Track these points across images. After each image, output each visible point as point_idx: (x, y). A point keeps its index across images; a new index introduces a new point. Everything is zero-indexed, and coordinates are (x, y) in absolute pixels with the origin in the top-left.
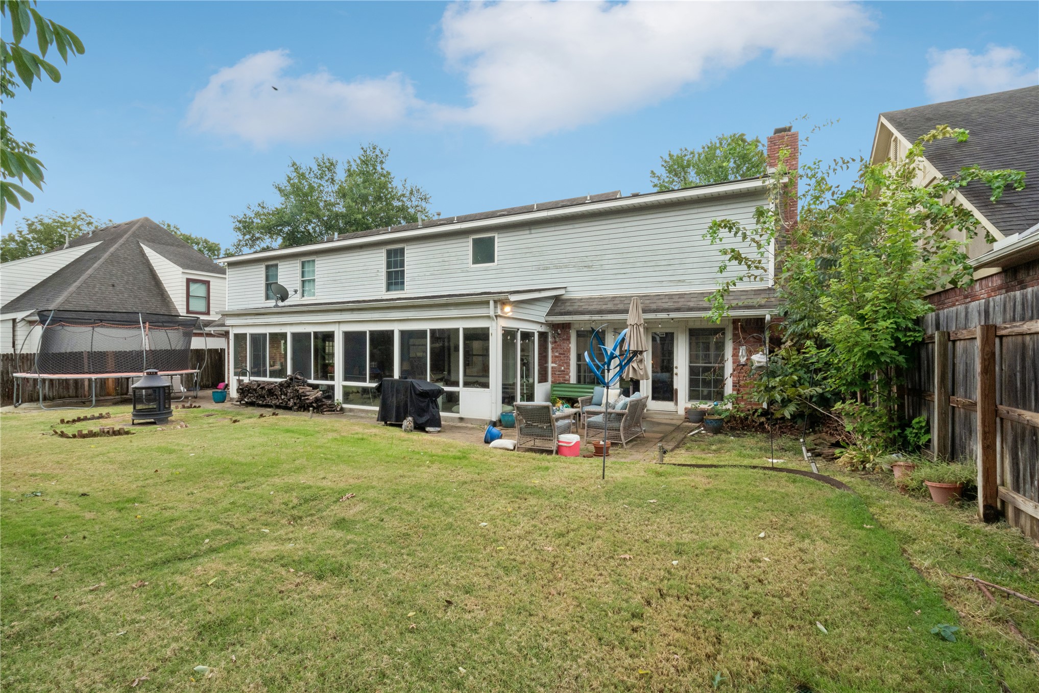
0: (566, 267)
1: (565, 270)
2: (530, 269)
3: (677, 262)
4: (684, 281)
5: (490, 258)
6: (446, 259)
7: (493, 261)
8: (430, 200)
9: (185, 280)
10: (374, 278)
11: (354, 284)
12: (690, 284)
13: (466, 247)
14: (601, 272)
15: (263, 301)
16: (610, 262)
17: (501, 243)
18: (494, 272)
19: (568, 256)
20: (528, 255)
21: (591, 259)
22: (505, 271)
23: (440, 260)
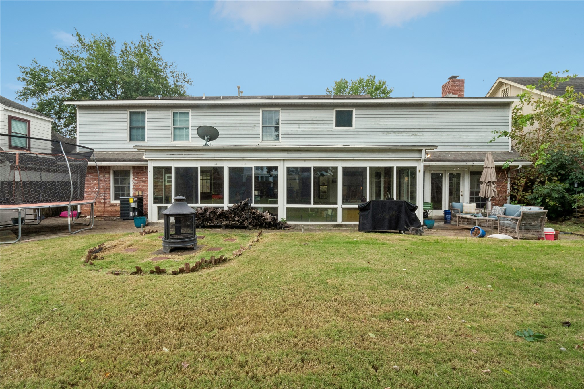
0: (401, 134)
1: (401, 135)
2: (378, 133)
3: (464, 136)
4: (468, 146)
5: (349, 124)
6: (315, 122)
7: (352, 126)
8: (193, 83)
9: (7, 117)
10: (250, 130)
11: (231, 133)
12: (471, 148)
13: (332, 116)
14: (423, 138)
15: (127, 142)
16: (428, 133)
17: (356, 115)
18: (352, 133)
19: (402, 127)
20: (376, 124)
21: (417, 130)
22: (360, 133)
23: (310, 122)
